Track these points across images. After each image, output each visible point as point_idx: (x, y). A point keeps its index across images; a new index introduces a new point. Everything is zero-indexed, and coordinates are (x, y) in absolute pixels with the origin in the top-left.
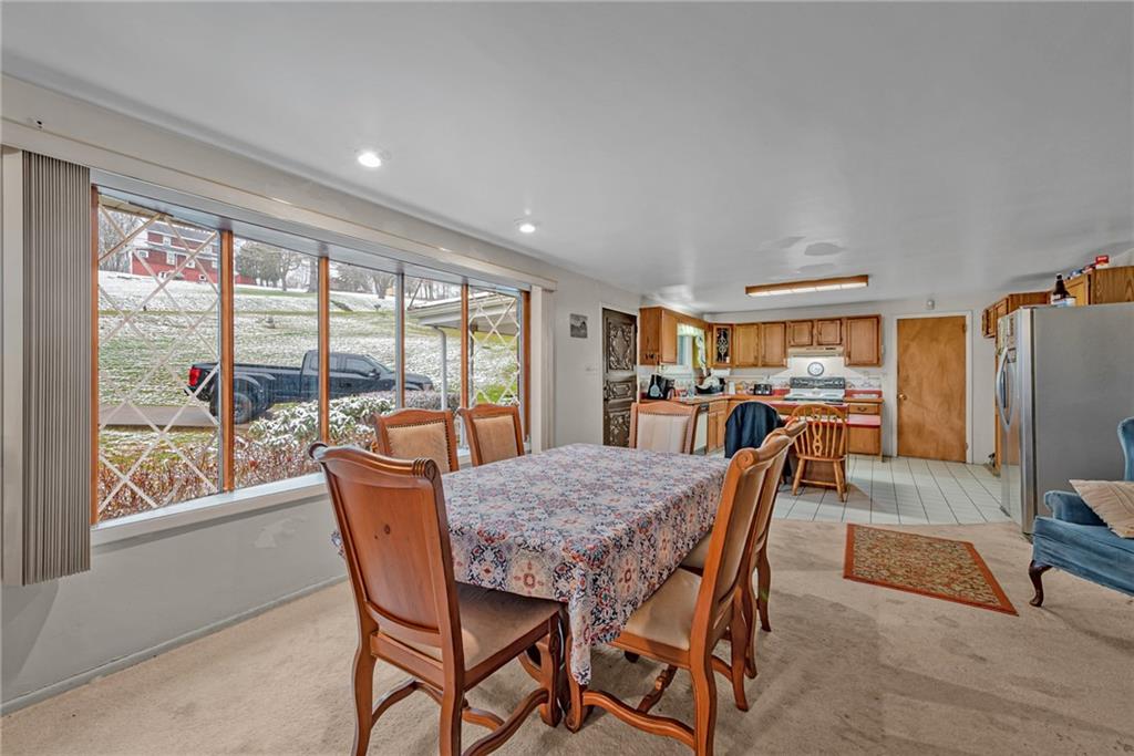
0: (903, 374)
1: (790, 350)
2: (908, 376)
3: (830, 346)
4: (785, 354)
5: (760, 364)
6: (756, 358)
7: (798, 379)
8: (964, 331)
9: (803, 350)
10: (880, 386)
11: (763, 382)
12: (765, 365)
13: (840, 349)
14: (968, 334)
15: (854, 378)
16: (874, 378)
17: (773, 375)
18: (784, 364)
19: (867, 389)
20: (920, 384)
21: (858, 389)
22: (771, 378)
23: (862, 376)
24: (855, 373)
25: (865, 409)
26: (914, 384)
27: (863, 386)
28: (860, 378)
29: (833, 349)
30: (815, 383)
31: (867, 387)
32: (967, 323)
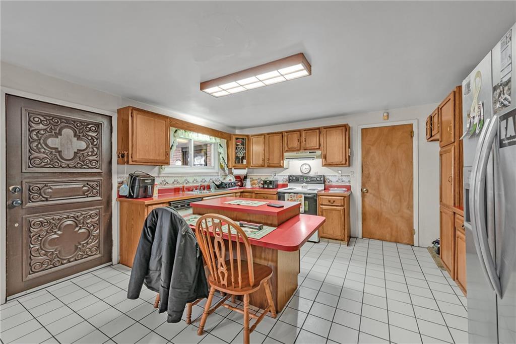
1: (285, 154)
2: (369, 174)
3: (312, 150)
4: (282, 157)
5: (266, 165)
6: (264, 160)
7: (293, 176)
8: (412, 137)
9: (295, 154)
10: (349, 182)
13: (319, 153)
14: (415, 138)
15: (332, 176)
16: (345, 176)
17: (278, 173)
18: (282, 165)
19: (340, 184)
20: (378, 180)
21: (334, 184)
22: (277, 176)
23: (336, 174)
24: (332, 171)
25: (334, 201)
26: (373, 180)
27: (337, 181)
28: (336, 176)
29: (315, 152)
30: (305, 180)
31: (340, 182)
32: (414, 130)
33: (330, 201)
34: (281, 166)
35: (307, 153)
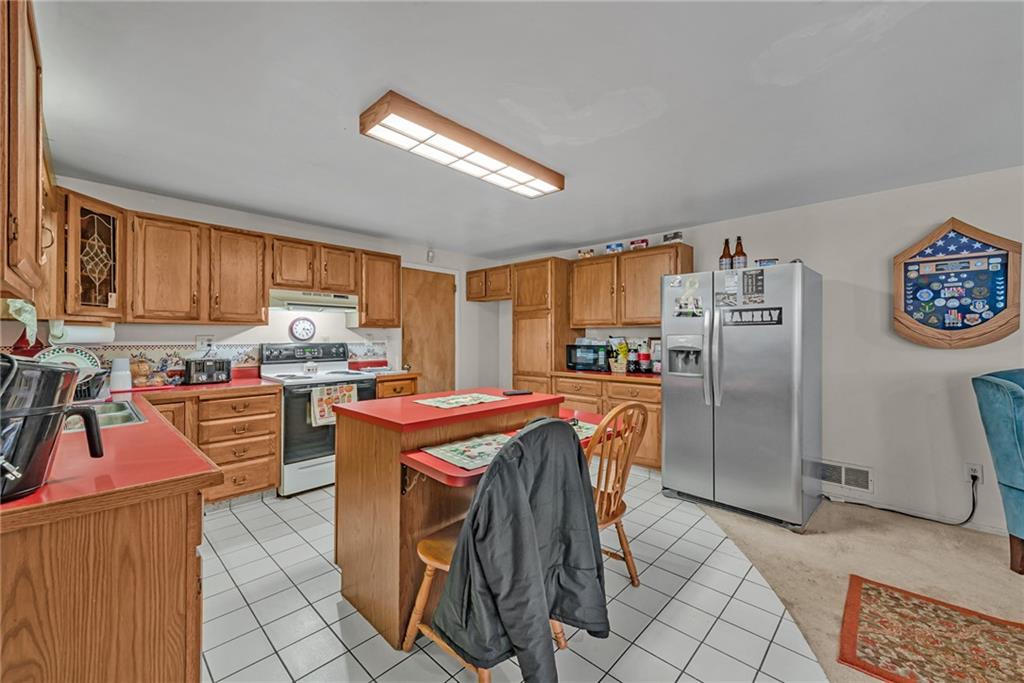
0: (407, 338)
1: (274, 293)
2: (411, 341)
3: (341, 292)
4: (264, 300)
5: (204, 314)
6: (195, 301)
7: (270, 347)
8: (455, 291)
9: (298, 294)
10: (385, 354)
11: (196, 355)
12: (215, 320)
13: (353, 299)
14: (457, 294)
15: (356, 344)
16: (378, 344)
17: (219, 340)
18: (263, 318)
19: (370, 360)
20: (422, 350)
21: (360, 360)
22: (214, 347)
23: (365, 341)
24: (357, 336)
25: (402, 388)
26: (417, 349)
27: (366, 354)
28: (363, 344)
29: (347, 298)
30: (308, 354)
31: (370, 357)
32: (457, 283)
33: (395, 390)
34: (262, 321)
35: (330, 298)
